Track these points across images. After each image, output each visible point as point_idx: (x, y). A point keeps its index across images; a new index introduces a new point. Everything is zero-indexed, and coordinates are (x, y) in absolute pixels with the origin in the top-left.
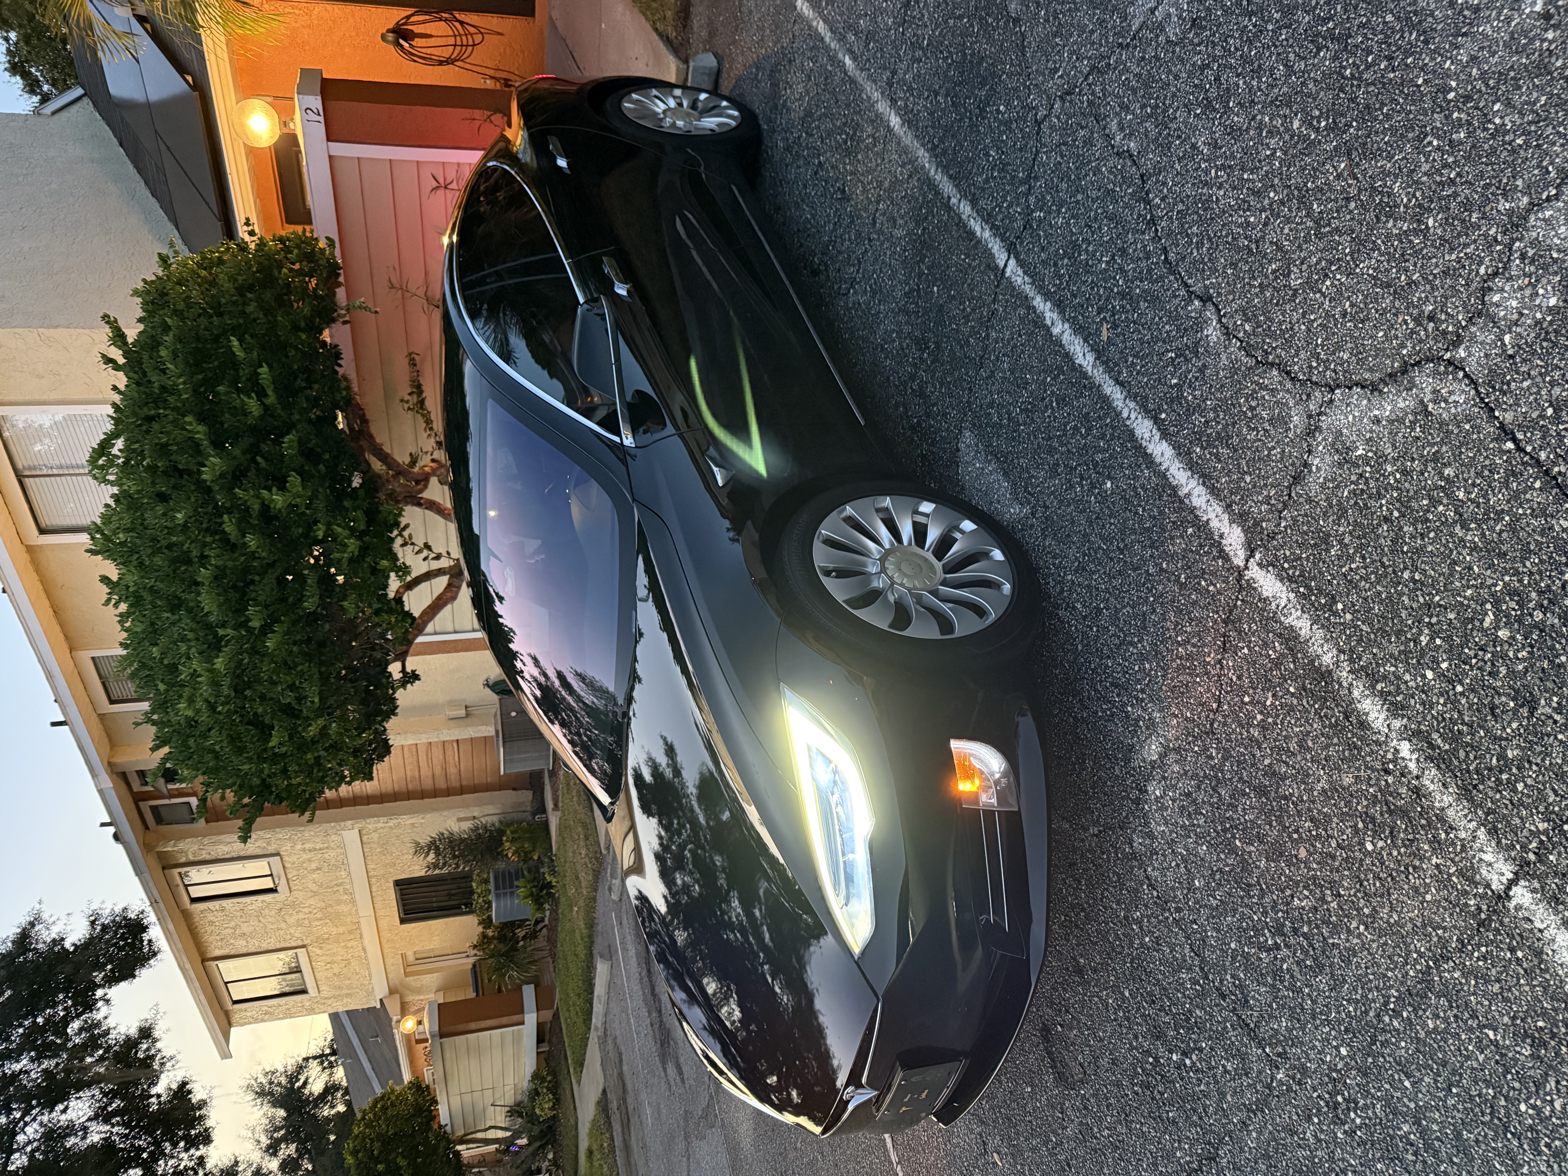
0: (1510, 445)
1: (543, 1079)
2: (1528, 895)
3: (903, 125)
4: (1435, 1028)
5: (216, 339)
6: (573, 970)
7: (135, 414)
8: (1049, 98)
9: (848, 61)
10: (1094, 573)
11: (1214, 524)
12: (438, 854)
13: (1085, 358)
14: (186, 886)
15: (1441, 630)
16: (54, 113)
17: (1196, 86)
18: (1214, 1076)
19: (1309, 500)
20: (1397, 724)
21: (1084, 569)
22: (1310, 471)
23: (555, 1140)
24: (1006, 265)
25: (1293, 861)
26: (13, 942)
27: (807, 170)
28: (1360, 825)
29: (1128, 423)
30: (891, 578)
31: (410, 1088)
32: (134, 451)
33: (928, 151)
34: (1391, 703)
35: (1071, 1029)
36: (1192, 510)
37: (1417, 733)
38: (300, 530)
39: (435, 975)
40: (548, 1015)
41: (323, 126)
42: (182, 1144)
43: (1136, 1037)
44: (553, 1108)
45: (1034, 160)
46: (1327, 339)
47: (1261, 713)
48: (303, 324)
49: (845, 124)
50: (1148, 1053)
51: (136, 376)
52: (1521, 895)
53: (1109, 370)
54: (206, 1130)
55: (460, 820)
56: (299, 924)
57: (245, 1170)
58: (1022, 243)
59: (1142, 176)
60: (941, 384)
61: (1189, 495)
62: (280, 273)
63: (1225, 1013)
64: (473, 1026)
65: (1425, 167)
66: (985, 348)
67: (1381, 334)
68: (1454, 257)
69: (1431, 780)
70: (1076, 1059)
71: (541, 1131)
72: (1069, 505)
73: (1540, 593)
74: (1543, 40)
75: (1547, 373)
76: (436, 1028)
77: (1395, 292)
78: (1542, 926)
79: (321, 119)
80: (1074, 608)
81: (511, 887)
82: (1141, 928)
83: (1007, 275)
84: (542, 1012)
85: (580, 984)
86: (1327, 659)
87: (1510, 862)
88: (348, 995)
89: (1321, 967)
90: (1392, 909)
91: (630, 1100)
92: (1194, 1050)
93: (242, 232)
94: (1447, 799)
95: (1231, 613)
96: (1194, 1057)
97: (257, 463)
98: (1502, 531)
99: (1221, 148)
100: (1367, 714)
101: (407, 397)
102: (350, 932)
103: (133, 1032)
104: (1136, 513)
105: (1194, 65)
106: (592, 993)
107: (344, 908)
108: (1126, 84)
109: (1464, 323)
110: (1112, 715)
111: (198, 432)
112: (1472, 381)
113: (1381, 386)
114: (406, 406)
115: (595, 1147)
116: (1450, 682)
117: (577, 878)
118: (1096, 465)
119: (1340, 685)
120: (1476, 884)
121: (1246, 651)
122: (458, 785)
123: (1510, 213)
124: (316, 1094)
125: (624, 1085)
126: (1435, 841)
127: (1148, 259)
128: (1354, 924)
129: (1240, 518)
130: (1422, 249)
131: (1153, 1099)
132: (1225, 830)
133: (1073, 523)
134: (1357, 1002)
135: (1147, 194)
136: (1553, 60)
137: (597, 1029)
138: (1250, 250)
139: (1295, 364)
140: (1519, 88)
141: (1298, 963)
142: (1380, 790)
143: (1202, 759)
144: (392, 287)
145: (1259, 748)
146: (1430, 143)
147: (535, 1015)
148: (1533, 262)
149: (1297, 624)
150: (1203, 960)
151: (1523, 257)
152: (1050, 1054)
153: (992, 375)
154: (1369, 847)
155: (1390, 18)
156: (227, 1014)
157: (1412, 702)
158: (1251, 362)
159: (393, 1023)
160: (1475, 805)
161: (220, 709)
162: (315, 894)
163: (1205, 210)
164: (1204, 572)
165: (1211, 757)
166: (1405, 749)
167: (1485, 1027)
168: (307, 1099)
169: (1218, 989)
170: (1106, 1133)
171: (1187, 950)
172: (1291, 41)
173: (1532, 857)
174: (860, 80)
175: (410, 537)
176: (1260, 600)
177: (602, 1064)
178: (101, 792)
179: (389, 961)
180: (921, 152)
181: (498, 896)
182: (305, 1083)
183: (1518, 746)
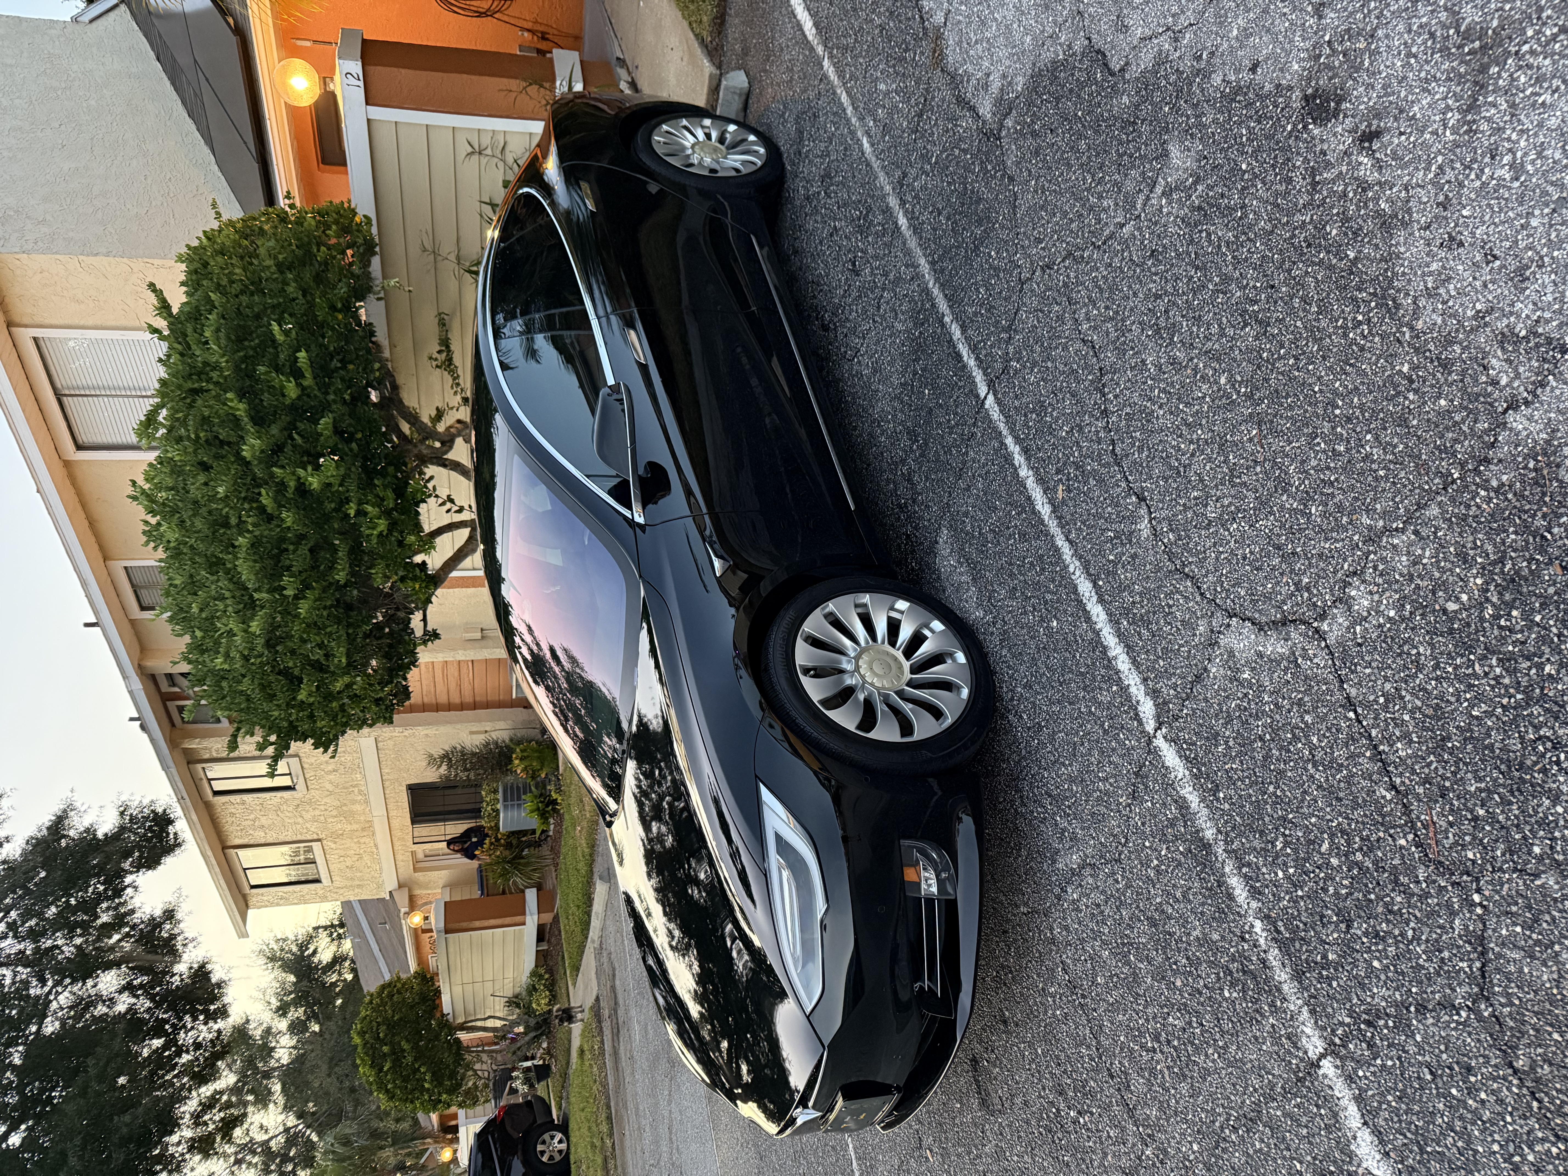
0: (1351, 715)
1: (541, 977)
2: (1333, 1069)
3: (909, 227)
4: (1261, 1149)
5: (258, 317)
6: (574, 883)
7: (179, 387)
8: (1032, 264)
9: (865, 141)
10: (1038, 693)
11: (1133, 690)
12: (450, 766)
13: (1045, 510)
14: (209, 780)
15: (1291, 843)
16: (91, 21)
17: (1149, 309)
18: (1100, 1137)
19: (1206, 700)
20: (1254, 904)
21: (1031, 687)
22: (1208, 676)
23: (550, 1032)
24: (985, 398)
25: (1171, 986)
26: (48, 829)
27: (823, 228)
28: (1222, 974)
29: (1073, 577)
30: (863, 677)
31: (415, 978)
32: (178, 419)
33: (929, 263)
34: (1251, 887)
35: (995, 1066)
36: (1118, 672)
37: (1267, 917)
38: (333, 505)
39: (443, 872)
40: (548, 918)
41: (362, 91)
42: (202, 1017)
43: (1044, 1089)
44: (549, 1004)
45: (1016, 313)
46: (1230, 572)
47: (1157, 859)
48: (339, 305)
49: (860, 202)
50: (1052, 1103)
51: (179, 347)
52: (1328, 1067)
53: (1061, 526)
54: (224, 1006)
55: (472, 733)
56: (315, 820)
57: (255, 1028)
58: (1000, 384)
59: (1101, 369)
60: (927, 479)
61: (1115, 658)
62: (318, 251)
63: (1112, 1090)
64: (477, 924)
65: (1314, 463)
66: (964, 463)
67: (1270, 586)
68: (1327, 546)
69: (1274, 956)
70: (997, 1093)
71: (537, 1023)
72: (1022, 628)
73: (1362, 839)
74: (1406, 398)
75: (1383, 669)
76: (442, 925)
77: (1283, 555)
78: (1340, 1096)
79: (361, 83)
80: (1021, 717)
81: (519, 799)
82: (1054, 1001)
83: (986, 407)
84: (542, 915)
85: (580, 896)
86: (1209, 834)
87: (1322, 1039)
88: (359, 886)
89: (1185, 1076)
90: (1238, 1048)
91: (621, 1012)
92: (1086, 1112)
93: (282, 203)
94: (1284, 977)
95: (1141, 768)
96: (1086, 1118)
97: (293, 439)
98: (1340, 781)
99: (1164, 373)
100: (1234, 889)
101: (435, 355)
102: (363, 829)
103: (158, 913)
104: (1074, 656)
105: (1150, 290)
106: (591, 906)
107: (357, 807)
108: (1095, 280)
109: (1329, 603)
110: (1045, 818)
111: (238, 410)
112: (1331, 653)
113: (1266, 628)
114: (434, 363)
115: (586, 1047)
116: (1295, 886)
117: (582, 801)
118: (1046, 602)
119: (1217, 858)
120: (1298, 1049)
121: (1149, 804)
122: (471, 700)
123: (1370, 528)
124: (325, 962)
125: (616, 997)
126: (1272, 1005)
127: (1099, 444)
128: (1211, 1051)
129: (1154, 694)
130: (1305, 529)
131: (1053, 1142)
132: (1123, 944)
133: (1025, 644)
134: (1207, 1111)
135: (1104, 386)
136: (1411, 417)
137: (593, 941)
138: (1179, 472)
139: (1205, 583)
140: (1385, 429)
141: (1168, 1068)
142: (1238, 951)
143: (1110, 881)
144: (425, 250)
145: (1154, 887)
146: (1319, 444)
147: (536, 917)
148: (1381, 575)
149: (1190, 797)
150: (1098, 1043)
151: (1375, 568)
152: (977, 1081)
153: (968, 489)
154: (1227, 994)
155: (1299, 324)
156: (245, 897)
157: (1267, 891)
158: (1172, 567)
159: (402, 915)
160: (1303, 988)
161: (253, 660)
162: (331, 793)
163: (1148, 421)
164: (1122, 727)
165: (1117, 881)
166: (1258, 925)
167: (1295, 1159)
168: (316, 966)
169: (1108, 1070)
170: (1015, 1158)
171: (1088, 1032)
172: (1225, 307)
173: (1337, 1041)
174: (875, 166)
175: (434, 488)
176: (1163, 766)
177: (596, 973)
178: (131, 693)
179: (399, 857)
180: (922, 261)
181: (506, 807)
182: (315, 952)
183: (1336, 953)
